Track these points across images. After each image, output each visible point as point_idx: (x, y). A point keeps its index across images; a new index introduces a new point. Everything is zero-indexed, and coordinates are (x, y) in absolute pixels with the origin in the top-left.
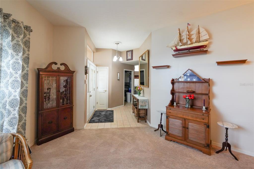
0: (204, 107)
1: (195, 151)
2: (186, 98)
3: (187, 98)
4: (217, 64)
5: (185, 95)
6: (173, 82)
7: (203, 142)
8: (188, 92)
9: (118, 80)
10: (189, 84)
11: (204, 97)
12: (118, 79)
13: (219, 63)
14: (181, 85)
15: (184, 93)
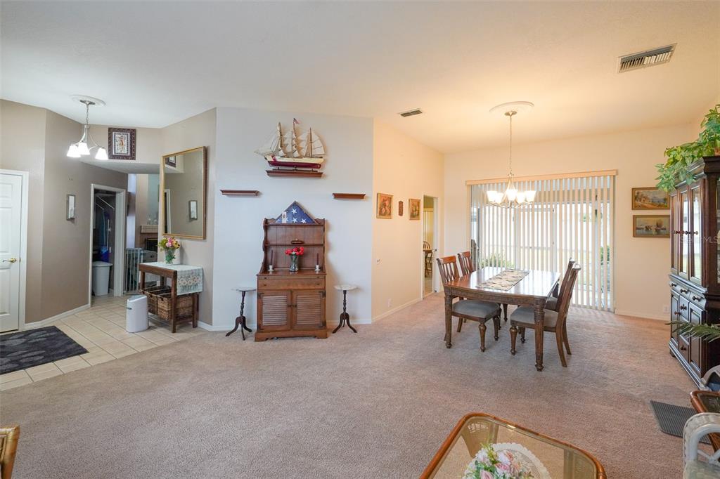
0: (317, 267)
1: (306, 340)
2: (290, 254)
3: (294, 253)
4: (333, 197)
5: (289, 249)
6: (267, 225)
7: (318, 322)
8: (294, 244)
9: (68, 220)
10: (294, 228)
11: (317, 250)
12: (71, 215)
13: (337, 196)
14: (281, 231)
15: (286, 245)
